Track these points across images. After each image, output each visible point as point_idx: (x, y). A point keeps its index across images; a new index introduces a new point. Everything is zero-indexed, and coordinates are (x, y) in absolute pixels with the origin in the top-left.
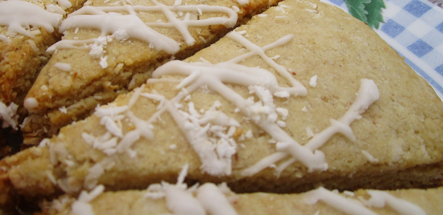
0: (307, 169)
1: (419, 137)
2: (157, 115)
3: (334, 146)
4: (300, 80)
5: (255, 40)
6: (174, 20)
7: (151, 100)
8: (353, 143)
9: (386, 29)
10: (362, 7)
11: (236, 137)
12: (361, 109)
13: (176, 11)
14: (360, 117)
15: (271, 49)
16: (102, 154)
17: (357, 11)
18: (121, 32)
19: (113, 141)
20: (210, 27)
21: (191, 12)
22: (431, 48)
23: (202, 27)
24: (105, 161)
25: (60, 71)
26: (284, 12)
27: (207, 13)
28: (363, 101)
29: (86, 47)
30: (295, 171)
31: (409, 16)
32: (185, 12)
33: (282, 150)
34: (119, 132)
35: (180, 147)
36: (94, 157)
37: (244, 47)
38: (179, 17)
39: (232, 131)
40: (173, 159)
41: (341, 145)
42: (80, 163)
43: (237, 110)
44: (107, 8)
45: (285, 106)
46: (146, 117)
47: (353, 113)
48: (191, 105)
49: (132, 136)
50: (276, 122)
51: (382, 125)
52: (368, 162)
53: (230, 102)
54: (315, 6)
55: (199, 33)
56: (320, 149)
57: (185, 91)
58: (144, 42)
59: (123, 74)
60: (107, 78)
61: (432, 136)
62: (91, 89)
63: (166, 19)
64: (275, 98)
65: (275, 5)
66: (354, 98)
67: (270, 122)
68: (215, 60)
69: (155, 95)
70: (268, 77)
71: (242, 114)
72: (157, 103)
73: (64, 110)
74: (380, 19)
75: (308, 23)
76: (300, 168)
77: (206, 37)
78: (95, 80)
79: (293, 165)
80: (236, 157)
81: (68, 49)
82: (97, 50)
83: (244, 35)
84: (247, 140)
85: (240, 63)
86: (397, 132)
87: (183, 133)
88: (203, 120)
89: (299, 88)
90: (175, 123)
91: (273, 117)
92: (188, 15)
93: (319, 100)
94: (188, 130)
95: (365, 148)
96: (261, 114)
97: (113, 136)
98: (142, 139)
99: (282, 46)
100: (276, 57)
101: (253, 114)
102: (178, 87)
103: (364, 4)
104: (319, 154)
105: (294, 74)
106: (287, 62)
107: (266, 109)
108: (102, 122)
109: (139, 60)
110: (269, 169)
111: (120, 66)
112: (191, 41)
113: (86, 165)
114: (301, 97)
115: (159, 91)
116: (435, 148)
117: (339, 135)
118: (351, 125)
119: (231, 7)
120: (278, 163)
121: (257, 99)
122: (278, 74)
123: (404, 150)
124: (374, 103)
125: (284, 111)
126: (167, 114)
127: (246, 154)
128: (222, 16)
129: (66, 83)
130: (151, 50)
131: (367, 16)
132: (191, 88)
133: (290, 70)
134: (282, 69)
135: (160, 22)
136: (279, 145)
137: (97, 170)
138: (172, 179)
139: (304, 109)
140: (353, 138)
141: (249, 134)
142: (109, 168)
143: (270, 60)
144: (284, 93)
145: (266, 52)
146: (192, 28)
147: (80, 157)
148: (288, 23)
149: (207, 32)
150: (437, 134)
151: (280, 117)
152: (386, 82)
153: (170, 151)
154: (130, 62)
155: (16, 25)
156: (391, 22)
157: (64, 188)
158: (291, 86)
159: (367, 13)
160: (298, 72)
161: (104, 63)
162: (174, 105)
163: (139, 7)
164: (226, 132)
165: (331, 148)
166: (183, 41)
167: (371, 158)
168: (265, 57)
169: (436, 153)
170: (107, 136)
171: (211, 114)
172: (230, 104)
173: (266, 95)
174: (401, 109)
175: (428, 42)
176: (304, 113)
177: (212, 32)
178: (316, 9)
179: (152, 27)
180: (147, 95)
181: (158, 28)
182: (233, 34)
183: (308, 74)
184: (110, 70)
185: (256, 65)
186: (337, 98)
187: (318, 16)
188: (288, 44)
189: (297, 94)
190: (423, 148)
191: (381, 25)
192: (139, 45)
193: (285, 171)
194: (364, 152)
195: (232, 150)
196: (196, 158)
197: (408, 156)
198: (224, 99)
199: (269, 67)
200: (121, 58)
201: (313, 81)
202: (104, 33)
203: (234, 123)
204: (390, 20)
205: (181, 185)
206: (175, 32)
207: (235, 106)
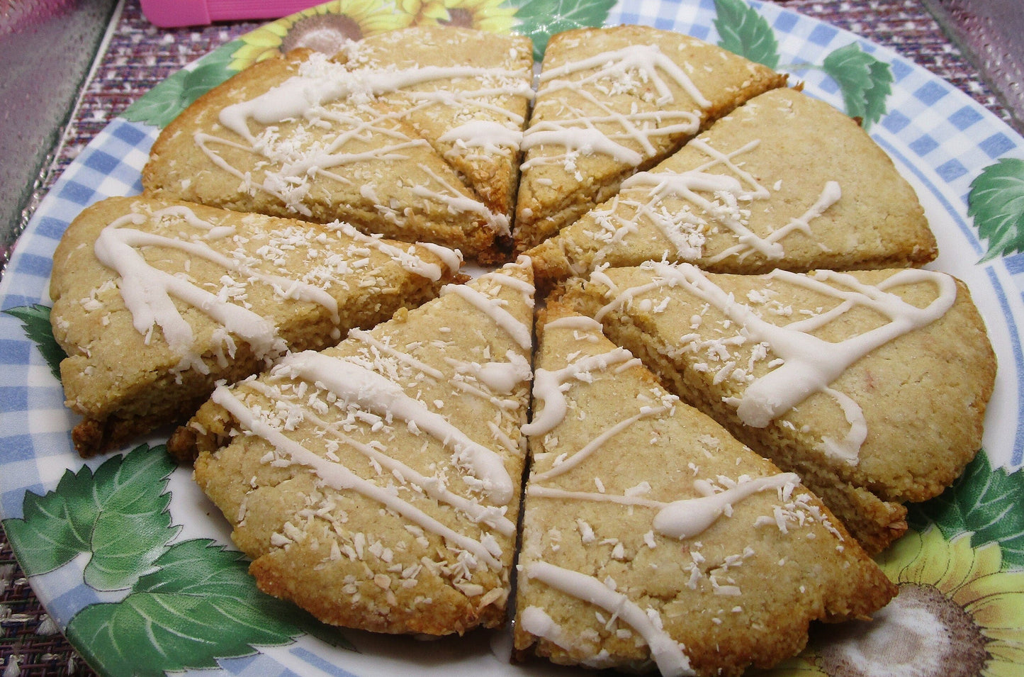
0: (766, 257)
1: (876, 231)
2: (637, 217)
3: (792, 240)
4: (765, 185)
5: (719, 148)
6: (633, 131)
7: (629, 206)
8: (809, 237)
9: (887, 124)
10: (861, 95)
11: (705, 232)
12: (821, 208)
13: (633, 121)
14: (819, 215)
15: (736, 156)
16: (603, 243)
17: (855, 101)
18: (586, 147)
19: (609, 235)
20: (670, 135)
21: (649, 120)
22: (936, 145)
23: (662, 137)
24: (605, 248)
25: (542, 186)
26: (752, 113)
27: (666, 120)
28: (824, 201)
29: (559, 163)
30: (756, 260)
31: (919, 104)
32: (642, 121)
33: (746, 242)
34: (612, 228)
35: (659, 239)
36: (597, 246)
37: (707, 155)
38: (636, 127)
39: (701, 228)
40: (655, 248)
41: (799, 239)
42: (586, 251)
43: (704, 212)
44: (563, 122)
45: (749, 208)
46: (629, 218)
47: (812, 212)
48: (664, 209)
49: (622, 231)
50: (739, 221)
51: (840, 222)
52: (823, 253)
53: (697, 206)
54: (790, 103)
55: (660, 143)
56: (778, 241)
57: (657, 198)
58: (609, 156)
59: (593, 187)
60: (580, 191)
61: (890, 231)
62: (568, 201)
63: (625, 131)
64: (739, 202)
65: (742, 104)
66: (816, 200)
67: (734, 221)
68: (680, 169)
69: (631, 202)
70: (733, 183)
71: (708, 215)
72: (635, 208)
73: (550, 219)
74: (882, 110)
75: (779, 125)
76: (760, 258)
77: (666, 147)
78: (572, 193)
79: (754, 254)
80: (704, 247)
81: (541, 166)
82: (570, 165)
83: (707, 142)
84: (713, 235)
85: (705, 171)
86: (856, 228)
87: (660, 230)
88: (676, 220)
89: (762, 191)
90: (652, 223)
91: (736, 216)
92: (646, 124)
93: (781, 203)
94: (665, 226)
95: (821, 241)
96: (725, 214)
97: (607, 231)
98: (630, 233)
99: (748, 152)
100: (741, 164)
101: (719, 214)
102: (650, 194)
103: (864, 90)
104: (777, 246)
105: (759, 180)
106: (752, 169)
107: (730, 210)
108: (597, 222)
109: (607, 173)
110: (732, 257)
111: (591, 179)
112: (652, 152)
113: (591, 252)
114: (764, 200)
115: (634, 198)
116: (891, 241)
117: (797, 231)
118: (810, 223)
119: (692, 111)
120: (741, 252)
121: (722, 203)
122: (742, 180)
123: (859, 243)
124: (836, 203)
125: (747, 213)
126: (644, 216)
127: (713, 245)
128: (682, 123)
129: (551, 196)
130: (616, 163)
131: (867, 106)
132: (662, 195)
133: (755, 176)
134: (746, 175)
135: (619, 134)
136: (741, 238)
137: (601, 254)
138: (658, 260)
139: (766, 210)
140: (810, 233)
141: (715, 230)
142: (609, 252)
143: (735, 168)
144: (747, 196)
145: (731, 160)
146: (652, 138)
147: (586, 246)
148: (757, 126)
149: (667, 142)
150: (896, 229)
151: (743, 217)
152: (854, 184)
153: (652, 241)
154: (599, 175)
155: (490, 146)
156: (895, 113)
157: (574, 272)
158: (754, 190)
159: (866, 102)
160: (763, 177)
161: (579, 177)
162: (649, 209)
163: (595, 118)
164: (696, 228)
165: (789, 242)
166: (644, 152)
167: (824, 248)
168: (730, 164)
169: (891, 245)
170: (603, 231)
171: (681, 215)
172: (697, 208)
173: (730, 199)
174: (864, 208)
175: (935, 138)
176: (767, 214)
177: (672, 141)
178: (790, 107)
179: (613, 140)
180: (624, 202)
181: (618, 140)
182: (695, 142)
183: (773, 179)
184: (584, 183)
185: (721, 173)
186: (800, 200)
187: (791, 116)
188: (755, 150)
189: (760, 198)
190: (878, 241)
191: (882, 117)
192: (604, 159)
193: (746, 259)
194: (819, 244)
195: (702, 241)
196: (673, 247)
197: (862, 248)
198: (692, 203)
199: (733, 174)
200: (592, 172)
201: (777, 186)
202: (569, 149)
203: (702, 222)
204: (894, 111)
205: (664, 262)
206: (635, 143)
207: (702, 209)
